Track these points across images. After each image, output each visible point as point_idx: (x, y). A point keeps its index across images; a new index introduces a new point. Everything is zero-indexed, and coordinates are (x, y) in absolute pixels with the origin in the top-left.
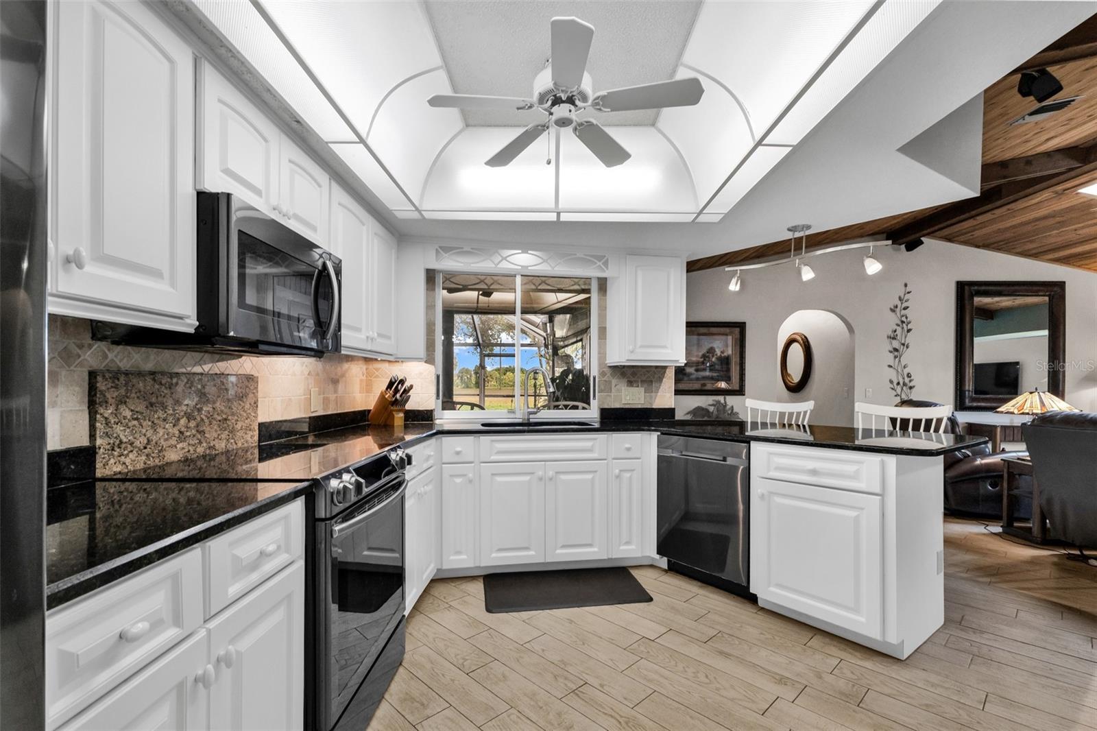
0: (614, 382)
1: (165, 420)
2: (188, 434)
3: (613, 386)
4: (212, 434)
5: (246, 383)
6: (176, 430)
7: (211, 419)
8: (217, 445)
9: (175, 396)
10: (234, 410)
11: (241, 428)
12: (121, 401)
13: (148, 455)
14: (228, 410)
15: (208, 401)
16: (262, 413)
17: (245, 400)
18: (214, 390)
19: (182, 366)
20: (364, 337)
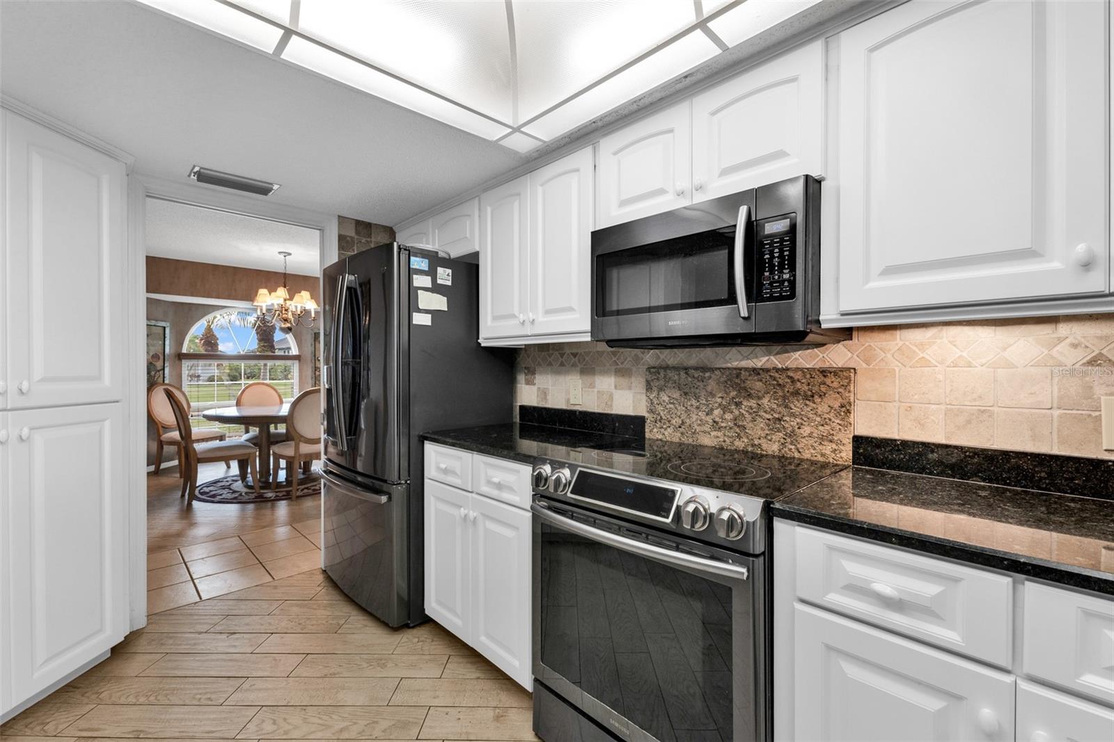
2: (723, 425)
4: (757, 430)
5: (820, 379)
6: (709, 419)
7: (755, 414)
8: (764, 446)
9: (709, 388)
10: (795, 410)
11: (810, 435)
12: (661, 389)
13: (682, 434)
14: (782, 409)
15: (750, 396)
16: (867, 424)
17: (817, 399)
18: (759, 385)
19: (727, 362)
20: (1056, 265)
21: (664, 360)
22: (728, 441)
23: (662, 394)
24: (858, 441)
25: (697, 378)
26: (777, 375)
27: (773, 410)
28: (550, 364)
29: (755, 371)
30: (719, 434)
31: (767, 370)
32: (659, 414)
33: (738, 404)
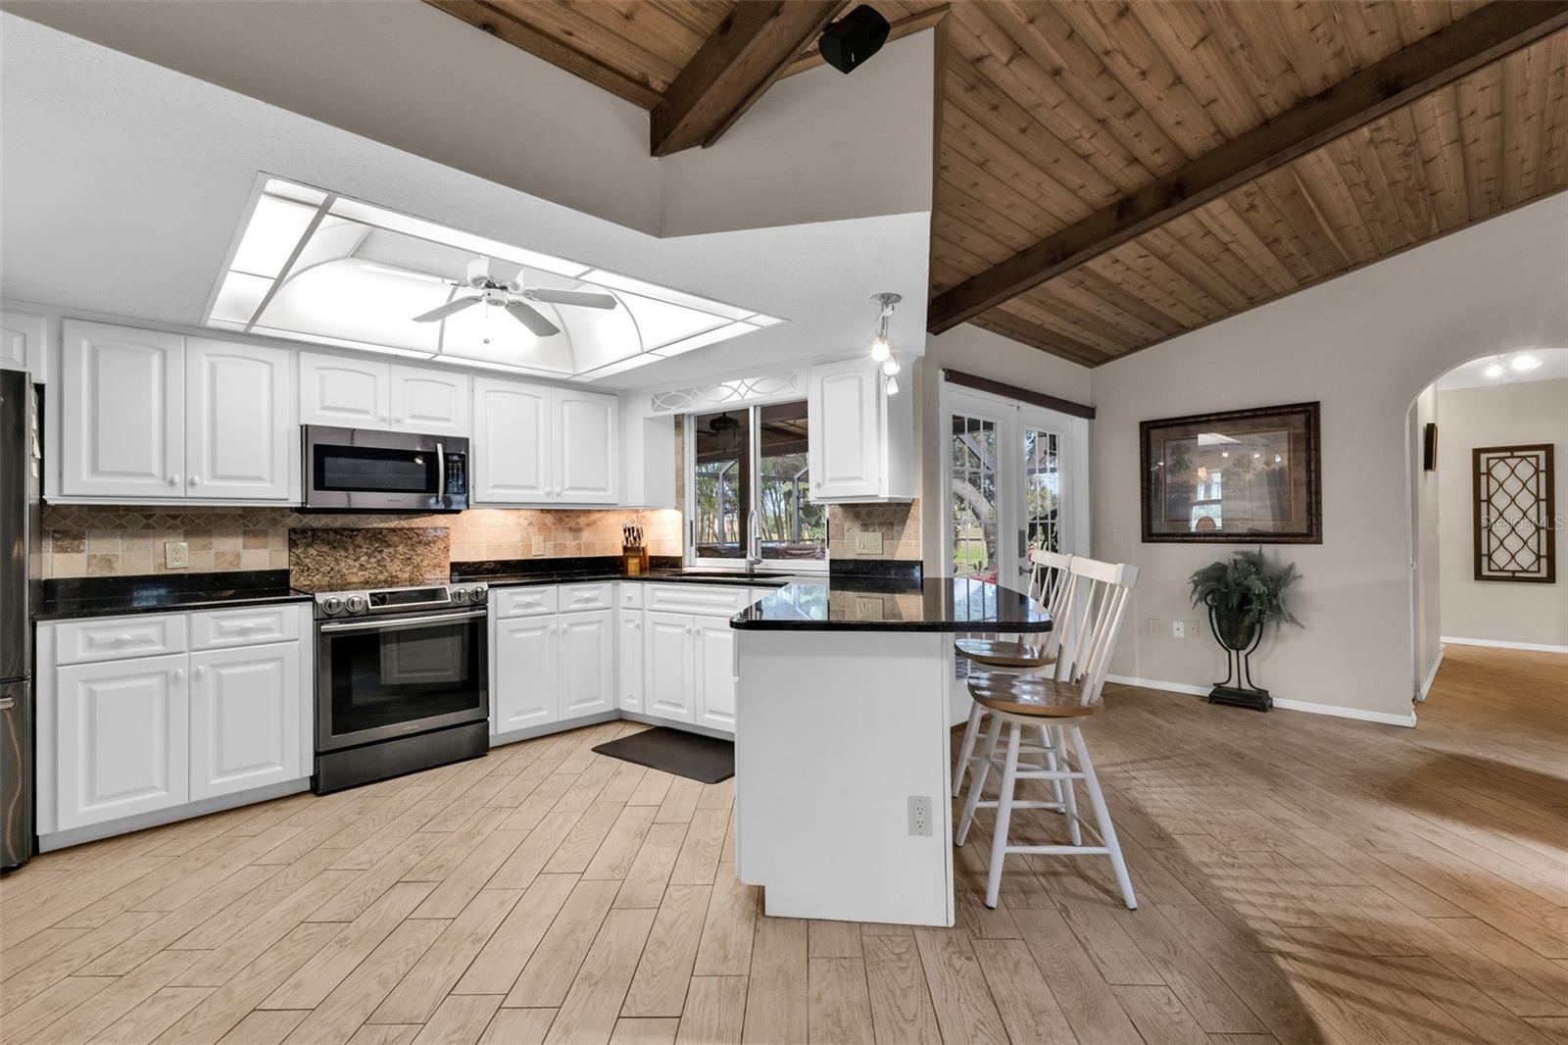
0: (846, 525)
1: (346, 557)
3: (846, 530)
4: (394, 567)
5: (433, 533)
6: (357, 564)
7: (393, 558)
8: (399, 576)
9: (356, 543)
10: (419, 552)
11: (428, 565)
12: (309, 545)
13: (331, 577)
14: (411, 552)
15: (389, 546)
16: (458, 555)
17: (432, 545)
18: (396, 538)
19: (368, 524)
23: (309, 550)
24: (452, 564)
25: (346, 536)
26: (407, 532)
27: (405, 553)
28: (121, 526)
29: (394, 530)
30: (365, 573)
31: (401, 529)
32: (305, 566)
33: (380, 552)
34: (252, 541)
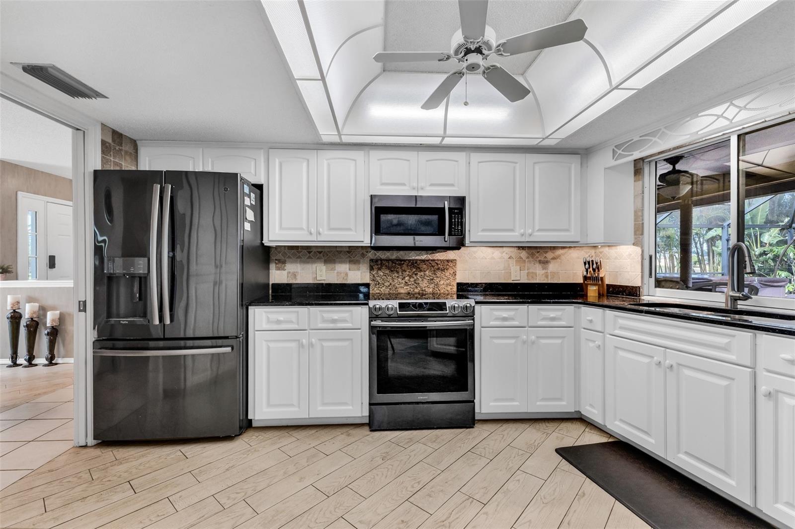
2: (410, 283)
4: (424, 284)
5: (446, 263)
6: (403, 281)
7: (423, 278)
8: (427, 290)
9: (403, 268)
10: (438, 275)
11: (443, 284)
12: (379, 269)
13: (390, 289)
14: (433, 275)
15: (421, 271)
16: (462, 278)
17: (446, 271)
18: (425, 266)
19: (411, 257)
20: (517, 234)
21: (379, 256)
22: (412, 290)
23: (379, 272)
24: (459, 284)
25: (398, 264)
26: (431, 262)
27: (430, 276)
28: (299, 257)
29: (423, 261)
30: (408, 287)
31: (428, 261)
32: (377, 281)
33: (416, 274)
34: (353, 266)
